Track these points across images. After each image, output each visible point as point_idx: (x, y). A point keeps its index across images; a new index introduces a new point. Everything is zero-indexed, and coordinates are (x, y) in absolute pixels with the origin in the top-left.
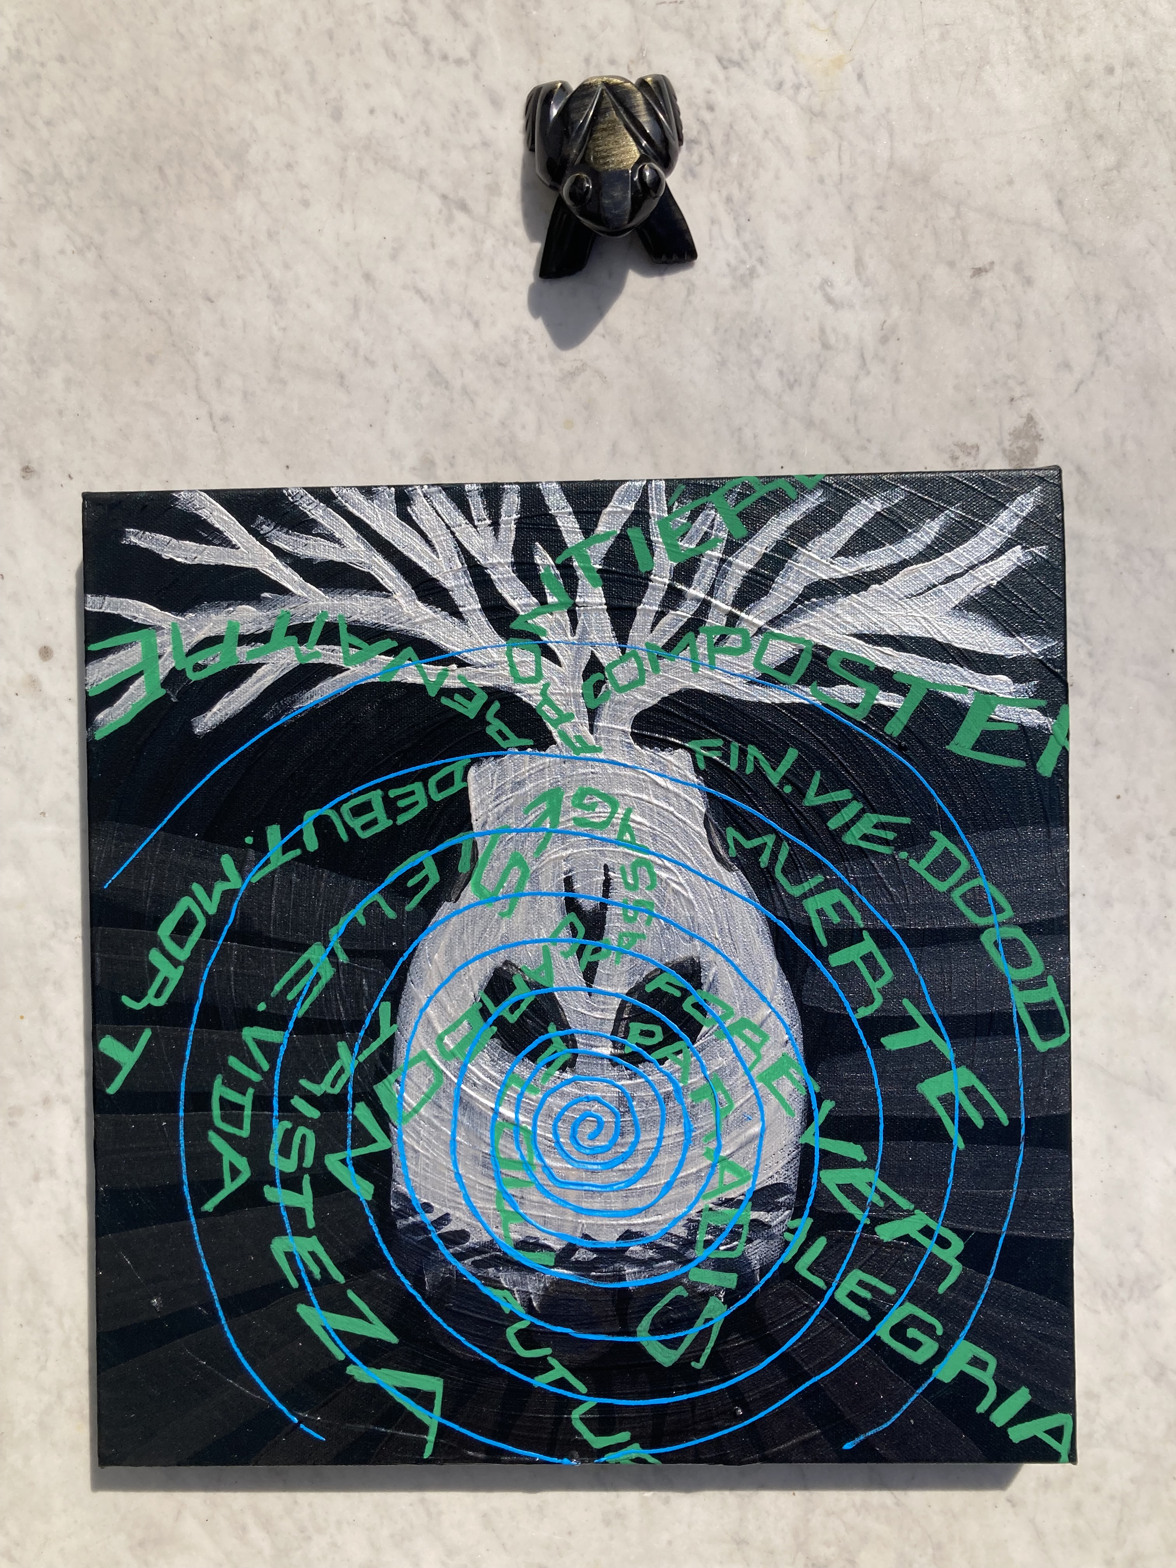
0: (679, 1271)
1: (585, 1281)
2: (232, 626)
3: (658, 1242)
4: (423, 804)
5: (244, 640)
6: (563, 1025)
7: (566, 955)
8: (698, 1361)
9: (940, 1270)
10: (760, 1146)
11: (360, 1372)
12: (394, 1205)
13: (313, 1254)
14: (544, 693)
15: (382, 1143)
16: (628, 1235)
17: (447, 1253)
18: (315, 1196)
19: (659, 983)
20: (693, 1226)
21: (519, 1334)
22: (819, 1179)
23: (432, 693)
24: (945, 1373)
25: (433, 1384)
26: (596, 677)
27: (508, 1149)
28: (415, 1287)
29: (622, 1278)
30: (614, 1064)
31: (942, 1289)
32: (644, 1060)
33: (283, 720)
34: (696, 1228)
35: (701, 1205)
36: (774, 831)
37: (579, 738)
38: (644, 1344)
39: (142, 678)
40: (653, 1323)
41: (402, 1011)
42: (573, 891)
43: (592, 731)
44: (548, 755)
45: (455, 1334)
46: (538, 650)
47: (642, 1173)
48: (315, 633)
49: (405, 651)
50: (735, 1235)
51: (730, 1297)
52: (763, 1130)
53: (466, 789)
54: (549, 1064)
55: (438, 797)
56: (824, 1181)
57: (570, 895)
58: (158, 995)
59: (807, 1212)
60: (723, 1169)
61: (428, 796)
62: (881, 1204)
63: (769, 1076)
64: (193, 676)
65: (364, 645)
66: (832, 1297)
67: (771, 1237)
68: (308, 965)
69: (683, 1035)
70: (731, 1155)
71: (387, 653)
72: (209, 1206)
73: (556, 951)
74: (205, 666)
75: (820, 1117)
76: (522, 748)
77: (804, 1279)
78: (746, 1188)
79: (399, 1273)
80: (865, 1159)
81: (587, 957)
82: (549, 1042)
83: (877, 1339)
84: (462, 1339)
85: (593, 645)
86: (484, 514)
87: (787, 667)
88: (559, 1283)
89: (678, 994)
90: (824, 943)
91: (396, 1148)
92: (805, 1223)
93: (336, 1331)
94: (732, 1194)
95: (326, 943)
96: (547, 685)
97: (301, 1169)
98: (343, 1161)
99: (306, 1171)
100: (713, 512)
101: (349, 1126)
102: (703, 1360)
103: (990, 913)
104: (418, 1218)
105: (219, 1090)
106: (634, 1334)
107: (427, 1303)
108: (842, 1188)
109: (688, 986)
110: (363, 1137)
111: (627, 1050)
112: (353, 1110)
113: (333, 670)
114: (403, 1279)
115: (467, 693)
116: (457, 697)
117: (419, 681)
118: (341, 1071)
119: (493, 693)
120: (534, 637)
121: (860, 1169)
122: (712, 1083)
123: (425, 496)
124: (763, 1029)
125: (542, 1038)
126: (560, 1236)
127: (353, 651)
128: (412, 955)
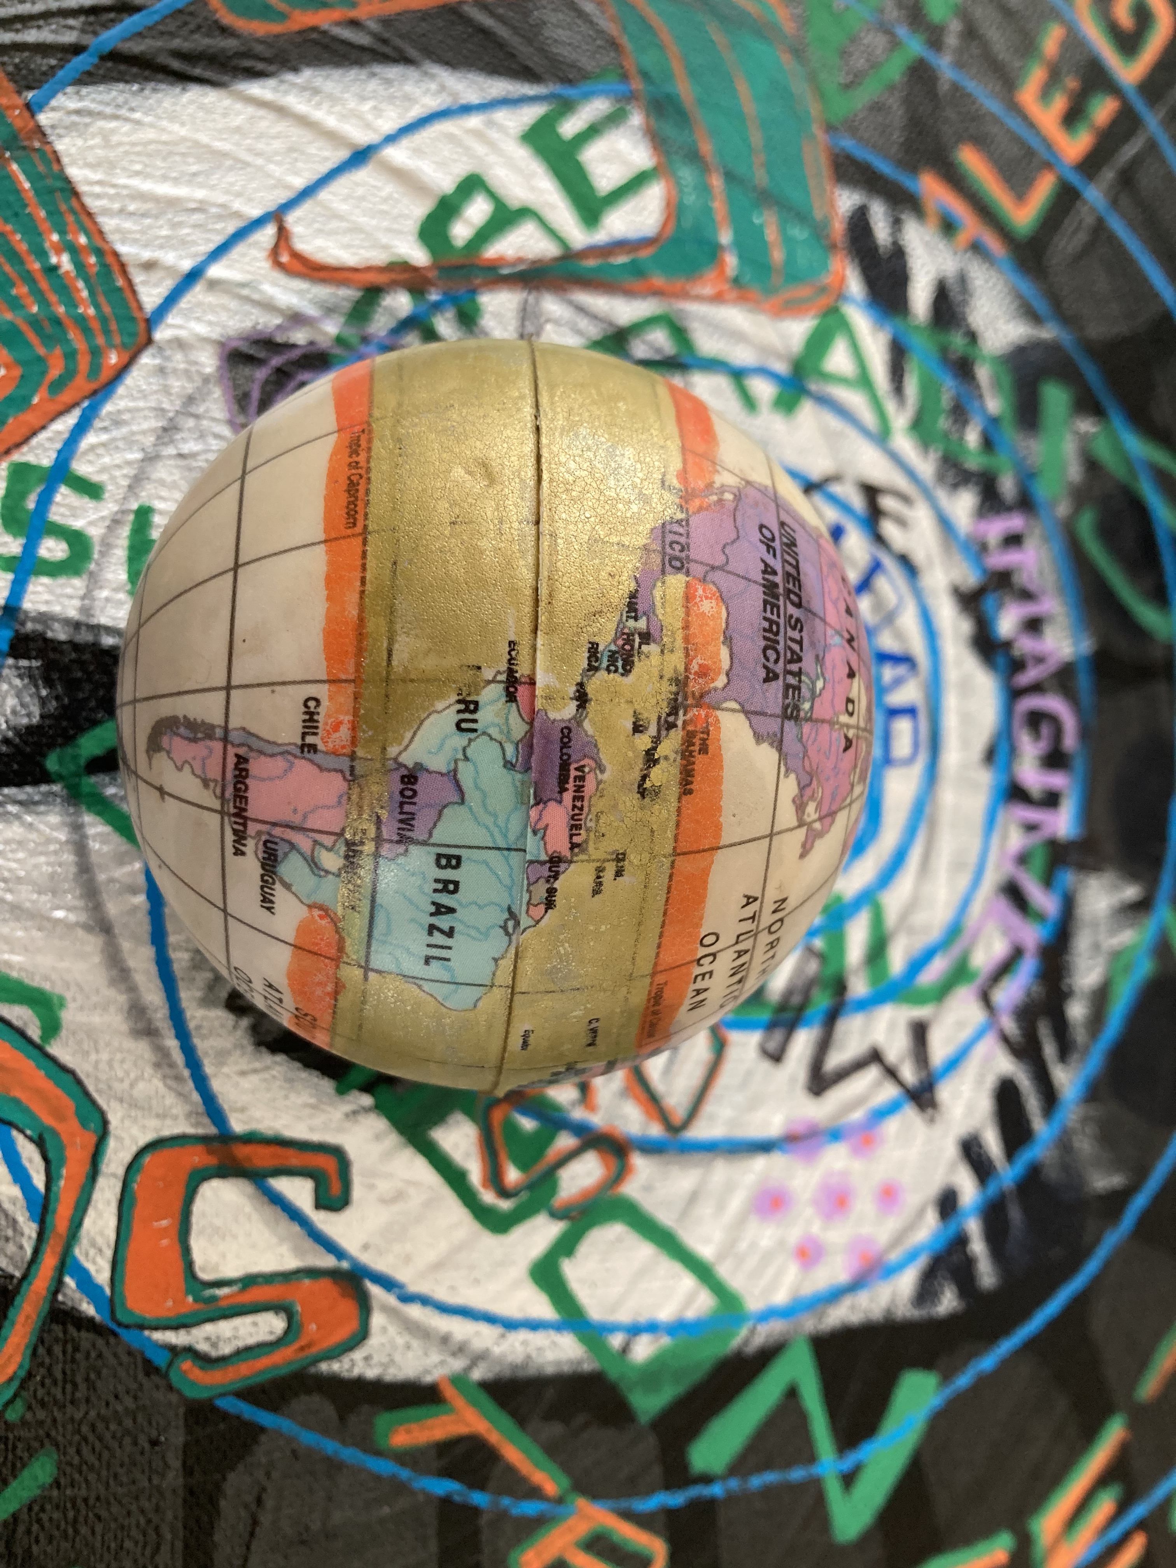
12: (947, 1303)
13: (1077, 1517)
15: (798, 1371)
16: (980, 642)
17: (1044, 1136)
28: (1118, 1218)
29: (1070, 666)
59: (907, 180)
60: (823, 376)
66: (1076, 166)
77: (1042, 217)
78: (862, 320)
83: (1143, 90)
91: (808, 1322)
92: (929, 187)
98: (849, 1480)
101: (755, 1482)
104: (974, 1227)
110: (781, 1434)
112: (706, 1479)
126: (990, 828)
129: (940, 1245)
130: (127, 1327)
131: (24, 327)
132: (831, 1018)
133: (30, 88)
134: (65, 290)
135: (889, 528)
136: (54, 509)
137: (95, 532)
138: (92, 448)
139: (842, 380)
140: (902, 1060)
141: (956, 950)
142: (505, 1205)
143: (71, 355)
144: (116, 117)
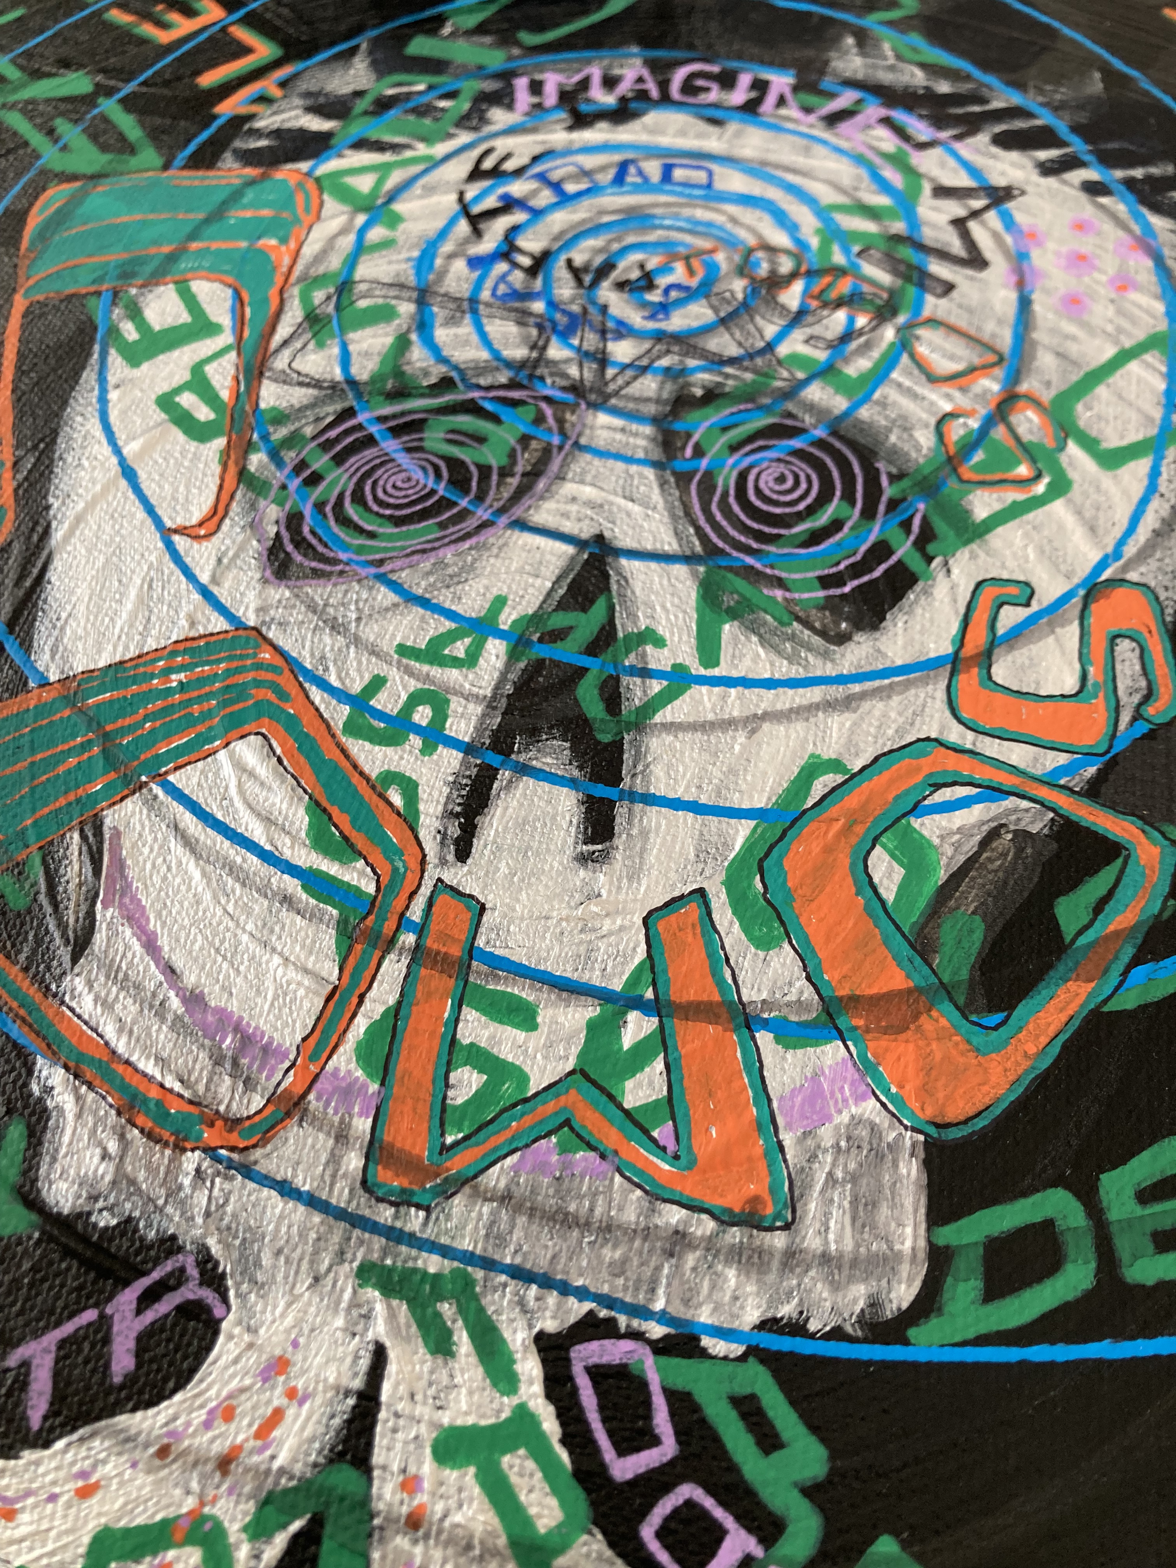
4: (1118, 1187)
7: (651, 637)
16: (619, 118)
32: (491, 389)
34: (466, 117)
37: (431, 1341)
42: (590, 800)
44: (582, 1291)
50: (386, 103)
51: (432, 24)
53: (937, 1215)
55: (1059, 1204)
60: (374, 194)
61: (1094, 1210)
62: (59, 121)
63: (193, 331)
66: (229, 12)
67: (310, 95)
73: (679, 650)
76: (684, 1344)
77: (271, 39)
78: (331, 165)
81: (586, 623)
92: (230, 108)
94: (363, 158)
104: (1119, 174)
107: (1097, 57)
108: (126, 149)
126: (776, 127)
129: (1131, 197)
130: (1111, 747)
131: (228, 710)
132: (921, 247)
133: (26, 684)
134: (202, 680)
135: (510, 166)
136: (388, 711)
137: (413, 685)
138: (339, 677)
139: (380, 182)
140: (966, 206)
141: (877, 160)
142: (1046, 480)
143: (258, 684)
144: (62, 629)
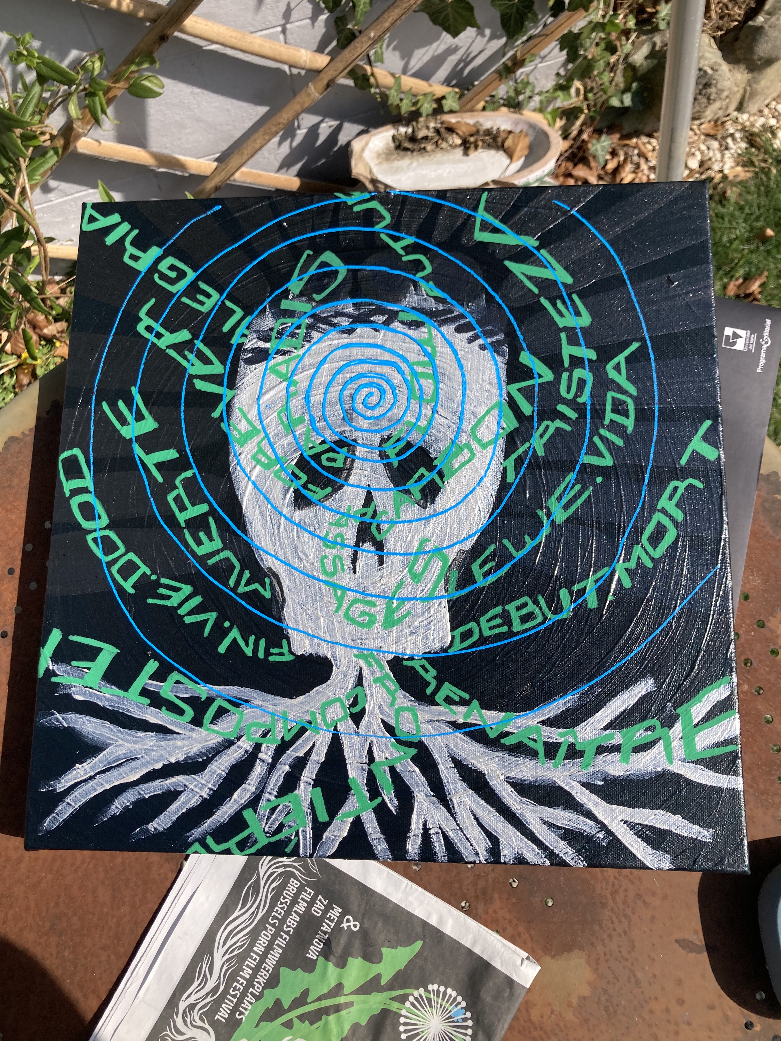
0: (318, 311)
1: (379, 303)
2: (626, 759)
3: (330, 328)
4: (483, 620)
5: (617, 749)
6: (388, 466)
7: (385, 512)
8: (308, 255)
9: (153, 314)
10: (261, 388)
11: (531, 242)
12: (505, 348)
13: (562, 315)
14: (394, 699)
15: (514, 388)
16: (350, 332)
17: (470, 318)
18: (561, 354)
19: (321, 493)
20: (307, 338)
21: (424, 268)
22: (225, 368)
23: (475, 703)
24: (155, 252)
25: (481, 236)
26: (355, 710)
27: (428, 385)
28: (493, 297)
29: (355, 305)
30: (355, 440)
31: (153, 301)
32: (334, 443)
33: (587, 687)
34: (305, 337)
35: (301, 351)
36: (240, 595)
37: (369, 664)
38: (342, 265)
39: (695, 722)
40: (336, 278)
41: (499, 477)
42: (378, 556)
43: (361, 669)
44: (392, 653)
45: (466, 268)
46: (397, 731)
47: (340, 370)
48: (562, 751)
49: (495, 735)
50: (280, 333)
51: (286, 294)
52: (259, 398)
53: (453, 629)
54: (398, 440)
55: (473, 625)
56: (222, 367)
57: (380, 553)
58: (676, 489)
59: (234, 347)
60: (287, 373)
61: (479, 625)
62: (186, 353)
63: (253, 432)
64: (655, 722)
65: (526, 741)
66: (221, 294)
67: (258, 331)
68: (566, 507)
69: (309, 459)
70: (281, 382)
71: (507, 734)
72: (635, 346)
73: (391, 515)
74: (647, 729)
75: (221, 407)
76: (411, 658)
77: (238, 306)
78: (272, 362)
79: (503, 305)
80: (195, 381)
81: (370, 511)
82: (398, 455)
83: (195, 270)
84: (460, 264)
85: (357, 734)
86: (434, 838)
87: (221, 712)
88: (396, 301)
89: (310, 486)
90: (211, 520)
91: (504, 385)
92: (235, 341)
93: (545, 267)
94: (280, 358)
95: (553, 523)
96: (392, 704)
97: (570, 370)
98: (540, 376)
99: (566, 370)
100: (267, 829)
101: (536, 400)
102: (305, 256)
103: (101, 537)
104: (489, 340)
105: (629, 423)
106: (348, 270)
107: (484, 287)
108: (211, 363)
109: (304, 491)
110: (527, 393)
111: (345, 449)
112: (534, 410)
113: (548, 723)
114: (500, 302)
115: (449, 701)
116: (457, 699)
117: (484, 711)
118: (541, 436)
119: (430, 701)
120: (399, 741)
121: (199, 374)
122: (290, 428)
123: (477, 854)
124: (254, 463)
125: (403, 457)
126: (395, 331)
127: (534, 736)
128: (492, 513)
129: (492, 350)
130: (483, 528)
139: (288, 368)
